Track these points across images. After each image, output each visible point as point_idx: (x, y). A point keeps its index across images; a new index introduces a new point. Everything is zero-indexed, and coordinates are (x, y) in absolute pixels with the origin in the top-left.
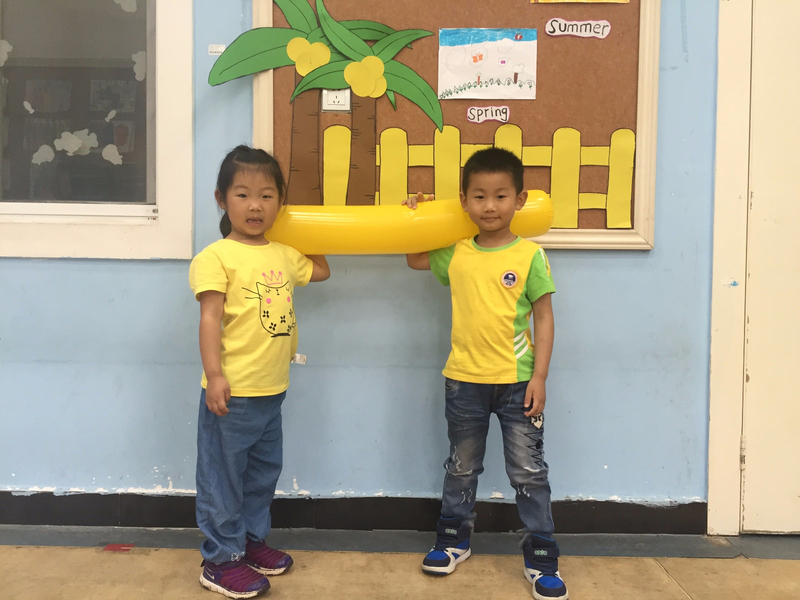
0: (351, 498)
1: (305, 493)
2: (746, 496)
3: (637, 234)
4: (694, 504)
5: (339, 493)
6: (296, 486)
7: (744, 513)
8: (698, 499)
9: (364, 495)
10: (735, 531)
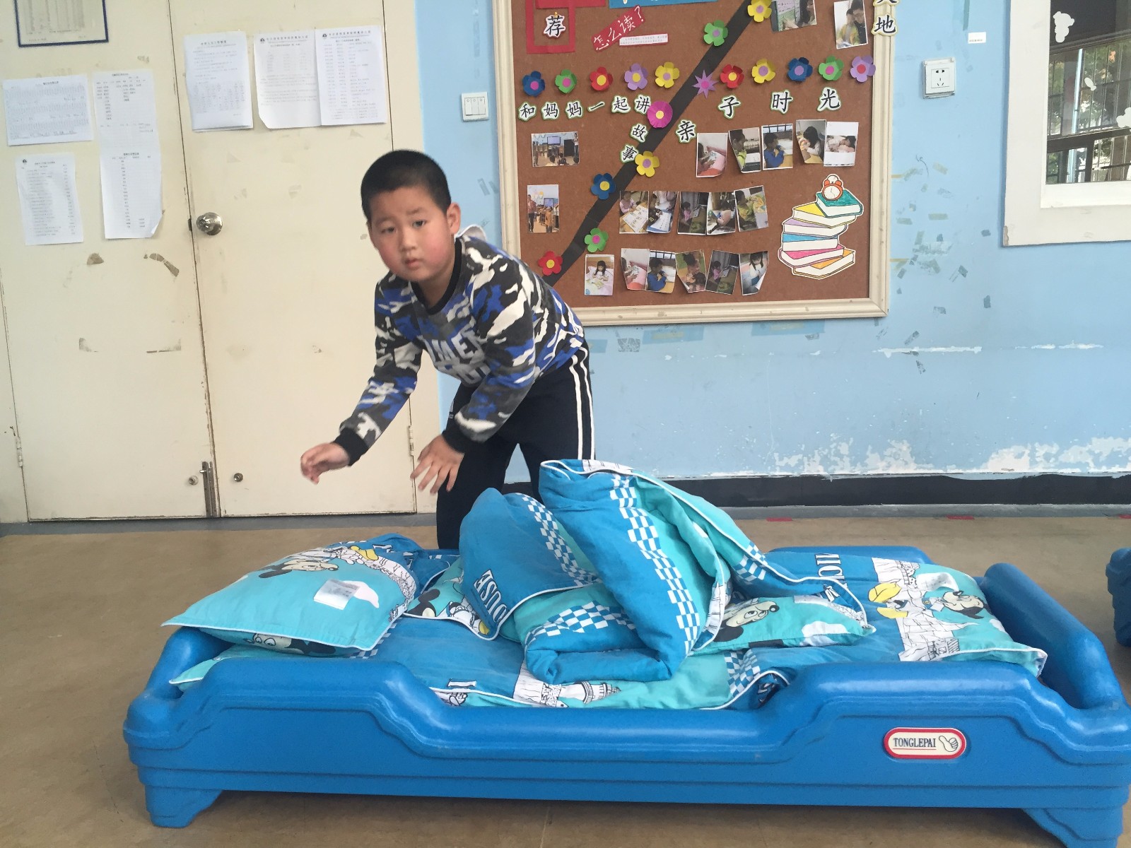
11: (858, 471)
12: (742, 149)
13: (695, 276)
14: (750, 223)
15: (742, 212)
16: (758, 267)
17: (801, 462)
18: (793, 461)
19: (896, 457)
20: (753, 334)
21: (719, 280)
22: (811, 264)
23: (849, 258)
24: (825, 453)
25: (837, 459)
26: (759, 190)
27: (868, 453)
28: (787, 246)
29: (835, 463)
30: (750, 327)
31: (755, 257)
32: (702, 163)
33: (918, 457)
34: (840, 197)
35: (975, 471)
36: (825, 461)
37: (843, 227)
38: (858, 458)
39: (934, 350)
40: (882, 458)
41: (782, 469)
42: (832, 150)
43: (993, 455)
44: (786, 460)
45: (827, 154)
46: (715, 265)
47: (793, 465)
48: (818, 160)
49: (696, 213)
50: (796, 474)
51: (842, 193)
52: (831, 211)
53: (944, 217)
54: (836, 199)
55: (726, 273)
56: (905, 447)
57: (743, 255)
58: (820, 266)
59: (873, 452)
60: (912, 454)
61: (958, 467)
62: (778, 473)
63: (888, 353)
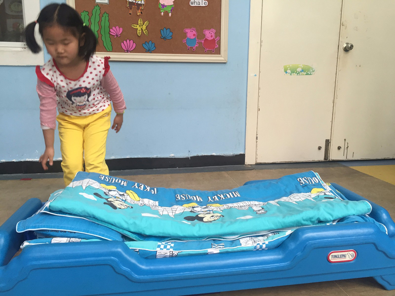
0: (117, 159)
2: (258, 151)
3: (221, 56)
4: (241, 154)
5: (112, 157)
7: (257, 157)
8: (242, 153)
10: (253, 163)
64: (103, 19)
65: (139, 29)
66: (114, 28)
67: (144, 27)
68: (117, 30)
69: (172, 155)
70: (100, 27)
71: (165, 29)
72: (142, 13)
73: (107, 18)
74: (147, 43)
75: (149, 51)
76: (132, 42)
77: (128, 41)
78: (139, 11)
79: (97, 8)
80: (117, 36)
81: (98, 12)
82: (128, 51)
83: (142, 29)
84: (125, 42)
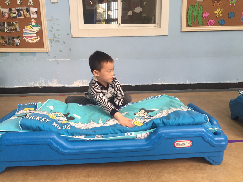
0: (199, 84)
1: (189, 83)
5: (196, 83)
6: (187, 82)
9: (202, 83)
11: (47, 86)
12: (12, 13)
13: (4, 42)
14: (15, 30)
15: (13, 27)
16: (19, 40)
17: (34, 84)
18: (32, 83)
19: (54, 82)
20: (20, 55)
21: (10, 42)
22: (30, 40)
23: (39, 39)
24: (39, 82)
25: (42, 83)
26: (17, 22)
27: (48, 82)
28: (25, 35)
29: (42, 84)
30: (19, 54)
31: (18, 38)
32: (3, 16)
33: (59, 83)
34: (35, 25)
35: (71, 85)
36: (39, 84)
37: (37, 32)
38: (46, 83)
39: (60, 59)
40: (52, 83)
41: (30, 85)
42: (32, 14)
43: (75, 82)
44: (31, 83)
45: (31, 15)
46: (9, 39)
47: (32, 84)
48: (29, 16)
49: (3, 27)
50: (33, 86)
51: (36, 24)
52: (34, 28)
53: (59, 30)
54: (34, 25)
55: (12, 41)
56: (56, 80)
57: (15, 37)
58: (33, 40)
59: (49, 82)
60: (58, 82)
61: (68, 84)
62: (29, 86)
63: (51, 60)
64: (200, 9)
65: (218, 13)
66: (205, 14)
67: (220, 12)
68: (206, 15)
69: (228, 81)
70: (198, 13)
71: (231, 13)
72: (220, 5)
73: (202, 9)
74: (221, 21)
75: (221, 25)
76: (213, 20)
77: (211, 20)
78: (219, 4)
79: (197, 3)
80: (206, 17)
81: (198, 6)
82: (210, 26)
83: (219, 13)
84: (209, 20)
